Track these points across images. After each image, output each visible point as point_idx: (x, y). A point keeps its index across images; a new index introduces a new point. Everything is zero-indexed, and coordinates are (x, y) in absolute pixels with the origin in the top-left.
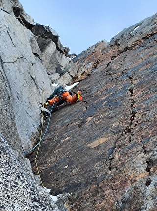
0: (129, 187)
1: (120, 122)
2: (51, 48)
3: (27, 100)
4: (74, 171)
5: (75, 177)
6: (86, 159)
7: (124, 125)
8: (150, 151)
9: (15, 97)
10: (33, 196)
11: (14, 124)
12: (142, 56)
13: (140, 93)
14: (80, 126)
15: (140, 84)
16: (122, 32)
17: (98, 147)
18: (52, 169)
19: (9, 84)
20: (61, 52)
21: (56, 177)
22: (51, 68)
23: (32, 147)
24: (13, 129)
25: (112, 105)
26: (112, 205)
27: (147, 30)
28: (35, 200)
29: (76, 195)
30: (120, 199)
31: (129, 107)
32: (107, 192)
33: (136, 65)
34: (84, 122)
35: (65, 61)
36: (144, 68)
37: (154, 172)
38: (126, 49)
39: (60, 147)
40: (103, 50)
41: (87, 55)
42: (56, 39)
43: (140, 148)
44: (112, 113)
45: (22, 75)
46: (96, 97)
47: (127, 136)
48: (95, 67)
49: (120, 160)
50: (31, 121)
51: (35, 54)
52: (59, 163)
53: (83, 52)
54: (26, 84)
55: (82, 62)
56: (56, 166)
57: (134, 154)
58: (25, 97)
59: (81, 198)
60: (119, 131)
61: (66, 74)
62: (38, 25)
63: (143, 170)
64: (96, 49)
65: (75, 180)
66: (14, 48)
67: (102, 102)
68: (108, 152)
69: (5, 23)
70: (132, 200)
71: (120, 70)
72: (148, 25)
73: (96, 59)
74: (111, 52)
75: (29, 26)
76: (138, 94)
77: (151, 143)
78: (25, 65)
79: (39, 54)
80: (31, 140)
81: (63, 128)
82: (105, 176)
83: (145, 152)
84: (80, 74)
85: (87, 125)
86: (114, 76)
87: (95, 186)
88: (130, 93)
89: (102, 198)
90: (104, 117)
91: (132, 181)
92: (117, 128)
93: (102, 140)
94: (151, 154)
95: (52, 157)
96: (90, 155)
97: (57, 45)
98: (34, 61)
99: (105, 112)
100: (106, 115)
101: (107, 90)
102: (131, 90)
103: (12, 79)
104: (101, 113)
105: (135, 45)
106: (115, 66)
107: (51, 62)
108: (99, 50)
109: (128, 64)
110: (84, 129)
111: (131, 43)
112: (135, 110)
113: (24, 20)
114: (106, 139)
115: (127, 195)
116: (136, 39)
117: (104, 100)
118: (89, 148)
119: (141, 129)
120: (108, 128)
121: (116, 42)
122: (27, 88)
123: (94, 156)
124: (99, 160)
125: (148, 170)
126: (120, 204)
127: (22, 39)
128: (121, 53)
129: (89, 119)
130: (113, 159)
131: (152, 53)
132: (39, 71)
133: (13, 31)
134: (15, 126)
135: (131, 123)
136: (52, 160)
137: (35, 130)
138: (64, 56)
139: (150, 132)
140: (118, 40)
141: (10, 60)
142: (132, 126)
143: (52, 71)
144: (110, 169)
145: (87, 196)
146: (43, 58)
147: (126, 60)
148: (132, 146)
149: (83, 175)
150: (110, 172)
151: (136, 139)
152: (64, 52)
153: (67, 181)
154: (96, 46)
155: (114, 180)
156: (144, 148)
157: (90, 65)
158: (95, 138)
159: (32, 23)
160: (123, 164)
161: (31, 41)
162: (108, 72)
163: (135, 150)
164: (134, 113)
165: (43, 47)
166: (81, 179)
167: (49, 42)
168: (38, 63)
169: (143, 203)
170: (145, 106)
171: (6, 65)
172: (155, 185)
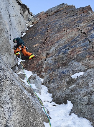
0: (40, 61)
2: (27, 12)
3: (17, 29)
7: (43, 41)
9: (13, 28)
12: (53, 18)
13: (50, 31)
14: (32, 39)
15: (50, 28)
17: (35, 47)
19: (11, 24)
20: (30, 14)
22: (26, 19)
25: (42, 34)
26: (35, 65)
27: (56, 10)
30: (37, 64)
31: (46, 35)
33: (51, 21)
34: (33, 38)
35: (31, 17)
36: (53, 23)
38: (49, 15)
40: (43, 15)
41: (38, 16)
42: (28, 9)
43: (46, 49)
44: (41, 37)
45: (16, 21)
47: (44, 45)
48: (40, 20)
49: (40, 52)
51: (21, 14)
53: (37, 14)
54: (17, 24)
55: (36, 18)
57: (44, 51)
58: (16, 28)
61: (31, 21)
62: (23, 4)
66: (14, 12)
68: (37, 49)
70: (40, 65)
72: (57, 8)
73: (40, 17)
74: (45, 15)
77: (49, 48)
78: (17, 18)
83: (47, 51)
84: (35, 22)
85: (33, 39)
86: (44, 24)
88: (47, 31)
89: (33, 63)
91: (42, 59)
92: (41, 42)
93: (37, 45)
94: (48, 51)
96: (33, 49)
98: (20, 16)
99: (39, 36)
100: (39, 37)
101: (41, 29)
102: (48, 30)
105: (52, 14)
106: (45, 21)
107: (26, 17)
109: (49, 21)
110: (33, 41)
111: (51, 13)
114: (38, 45)
115: (39, 63)
116: (53, 12)
117: (40, 32)
118: (33, 47)
119: (48, 43)
120: (39, 41)
121: (47, 12)
125: (46, 56)
126: (37, 66)
129: (35, 37)
130: (38, 51)
131: (56, 18)
132: (22, 20)
133: (14, 6)
135: (45, 41)
138: (30, 15)
139: (50, 44)
141: (13, 16)
142: (45, 42)
143: (26, 20)
144: (37, 54)
145: (29, 62)
146: (24, 15)
147: (49, 19)
151: (46, 46)
152: (31, 14)
154: (41, 13)
155: (37, 58)
157: (39, 19)
158: (35, 44)
159: (21, 3)
160: (40, 53)
161: (20, 9)
162: (43, 22)
163: (44, 49)
164: (47, 38)
165: (24, 12)
167: (26, 10)
168: (22, 17)
169: (43, 66)
170: (50, 36)
171: (11, 17)
172: (47, 61)
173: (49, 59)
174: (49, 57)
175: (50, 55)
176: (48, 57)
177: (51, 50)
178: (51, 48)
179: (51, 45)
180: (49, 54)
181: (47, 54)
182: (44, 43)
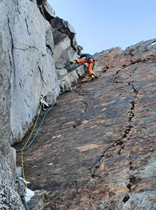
0: (107, 199)
1: (115, 132)
2: (65, 43)
3: (29, 89)
4: (57, 170)
5: (57, 176)
6: (72, 161)
7: (117, 136)
8: (136, 168)
9: (18, 84)
10: (4, 198)
11: (8, 114)
12: (152, 71)
13: (141, 109)
14: (74, 127)
15: (143, 100)
16: (139, 43)
17: (87, 152)
18: (36, 162)
19: (14, 70)
20: (75, 49)
21: (38, 172)
22: (61, 63)
23: (22, 136)
24: (7, 118)
25: (111, 113)
28: (5, 202)
29: (53, 194)
30: (95, 208)
31: (127, 119)
32: (84, 199)
33: (144, 79)
34: (79, 123)
36: (151, 84)
37: (134, 189)
38: (139, 61)
39: (50, 143)
40: (116, 56)
42: (72, 36)
43: (127, 162)
44: (108, 122)
45: (30, 64)
46: (98, 102)
47: (118, 148)
48: (104, 71)
49: (105, 171)
50: (28, 111)
51: (48, 46)
52: (45, 159)
54: (31, 73)
56: (41, 161)
57: (120, 168)
58: (27, 86)
59: (58, 198)
60: (111, 141)
61: (74, 72)
62: (57, 18)
63: (125, 185)
64: (110, 54)
65: (56, 179)
66: (28, 36)
67: (102, 108)
68: (95, 160)
69: (25, 10)
71: (128, 80)
73: (107, 64)
74: (123, 60)
75: (48, 17)
76: (138, 108)
77: (138, 161)
78: (35, 55)
79: (52, 46)
80: (23, 129)
81: (57, 124)
82: (86, 182)
83: (131, 168)
84: (87, 75)
85: (81, 128)
86: (120, 85)
87: (74, 190)
88: (131, 106)
89: (78, 203)
90: (100, 124)
91: (111, 194)
92: (110, 137)
93: (92, 146)
94: (136, 171)
95: (39, 150)
96: (77, 158)
97: (72, 42)
98: (45, 52)
99: (102, 118)
100: (102, 121)
101: (109, 97)
102: (133, 103)
103: (19, 66)
104: (98, 119)
105: (149, 59)
106: (123, 75)
107: (62, 57)
108: (112, 55)
109: (136, 77)
110: (78, 130)
111: (144, 56)
112: (132, 124)
113: (45, 10)
114: (96, 146)
115: (102, 207)
116: (151, 53)
117: (105, 107)
118: (78, 151)
119: (133, 145)
120: (102, 135)
121: (130, 52)
122: (31, 78)
123: (81, 160)
124: (84, 165)
125: (129, 186)
127: (38, 29)
128: (133, 64)
129: (85, 122)
130: (98, 167)
132: (48, 64)
133: (31, 19)
134: (9, 116)
135: (125, 136)
136: (38, 154)
137: (30, 120)
138: (76, 53)
139: (141, 149)
140: (133, 50)
141: (21, 47)
142: (125, 139)
143: (60, 66)
144: (93, 176)
145: (64, 198)
146: (55, 51)
147: (136, 72)
148: (120, 159)
149: (65, 176)
150: (92, 180)
151: (126, 153)
152: (77, 50)
153: (48, 179)
154: (110, 51)
155: (94, 188)
156: (130, 163)
157: (100, 69)
158: (86, 142)
159: (52, 15)
160: (107, 175)
161: (47, 32)
162: (115, 80)
163: (121, 164)
164: (130, 127)
165: (57, 41)
166: (63, 180)
167: (65, 37)
168: (48, 55)
170: (142, 122)
171: (16, 51)
172: (132, 203)
173: (140, 195)
174: (142, 191)
175: (143, 185)
176: (138, 190)
177: (147, 168)
178: (145, 162)
179: (145, 152)
180: (140, 179)
181: (133, 179)
182: (120, 143)
